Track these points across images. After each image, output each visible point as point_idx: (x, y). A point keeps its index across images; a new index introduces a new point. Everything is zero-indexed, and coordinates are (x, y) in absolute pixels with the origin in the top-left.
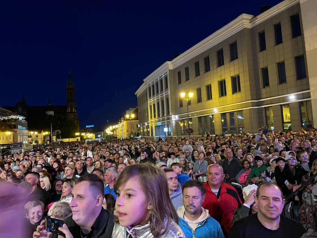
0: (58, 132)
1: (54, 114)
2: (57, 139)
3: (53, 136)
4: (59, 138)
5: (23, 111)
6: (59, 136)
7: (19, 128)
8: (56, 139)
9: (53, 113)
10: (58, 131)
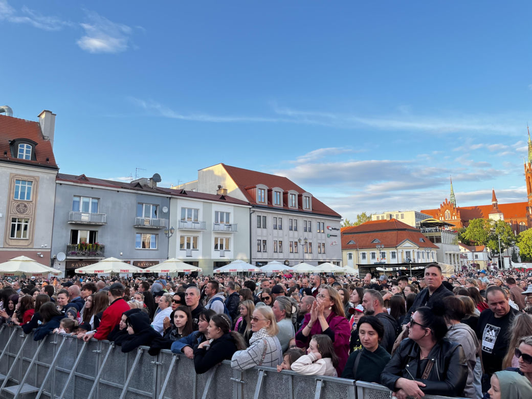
0: (514, 251)
1: (505, 217)
2: (512, 263)
3: (505, 257)
4: (516, 262)
5: (452, 215)
6: (517, 258)
7: (442, 242)
8: (510, 263)
9: (502, 216)
10: (514, 249)
